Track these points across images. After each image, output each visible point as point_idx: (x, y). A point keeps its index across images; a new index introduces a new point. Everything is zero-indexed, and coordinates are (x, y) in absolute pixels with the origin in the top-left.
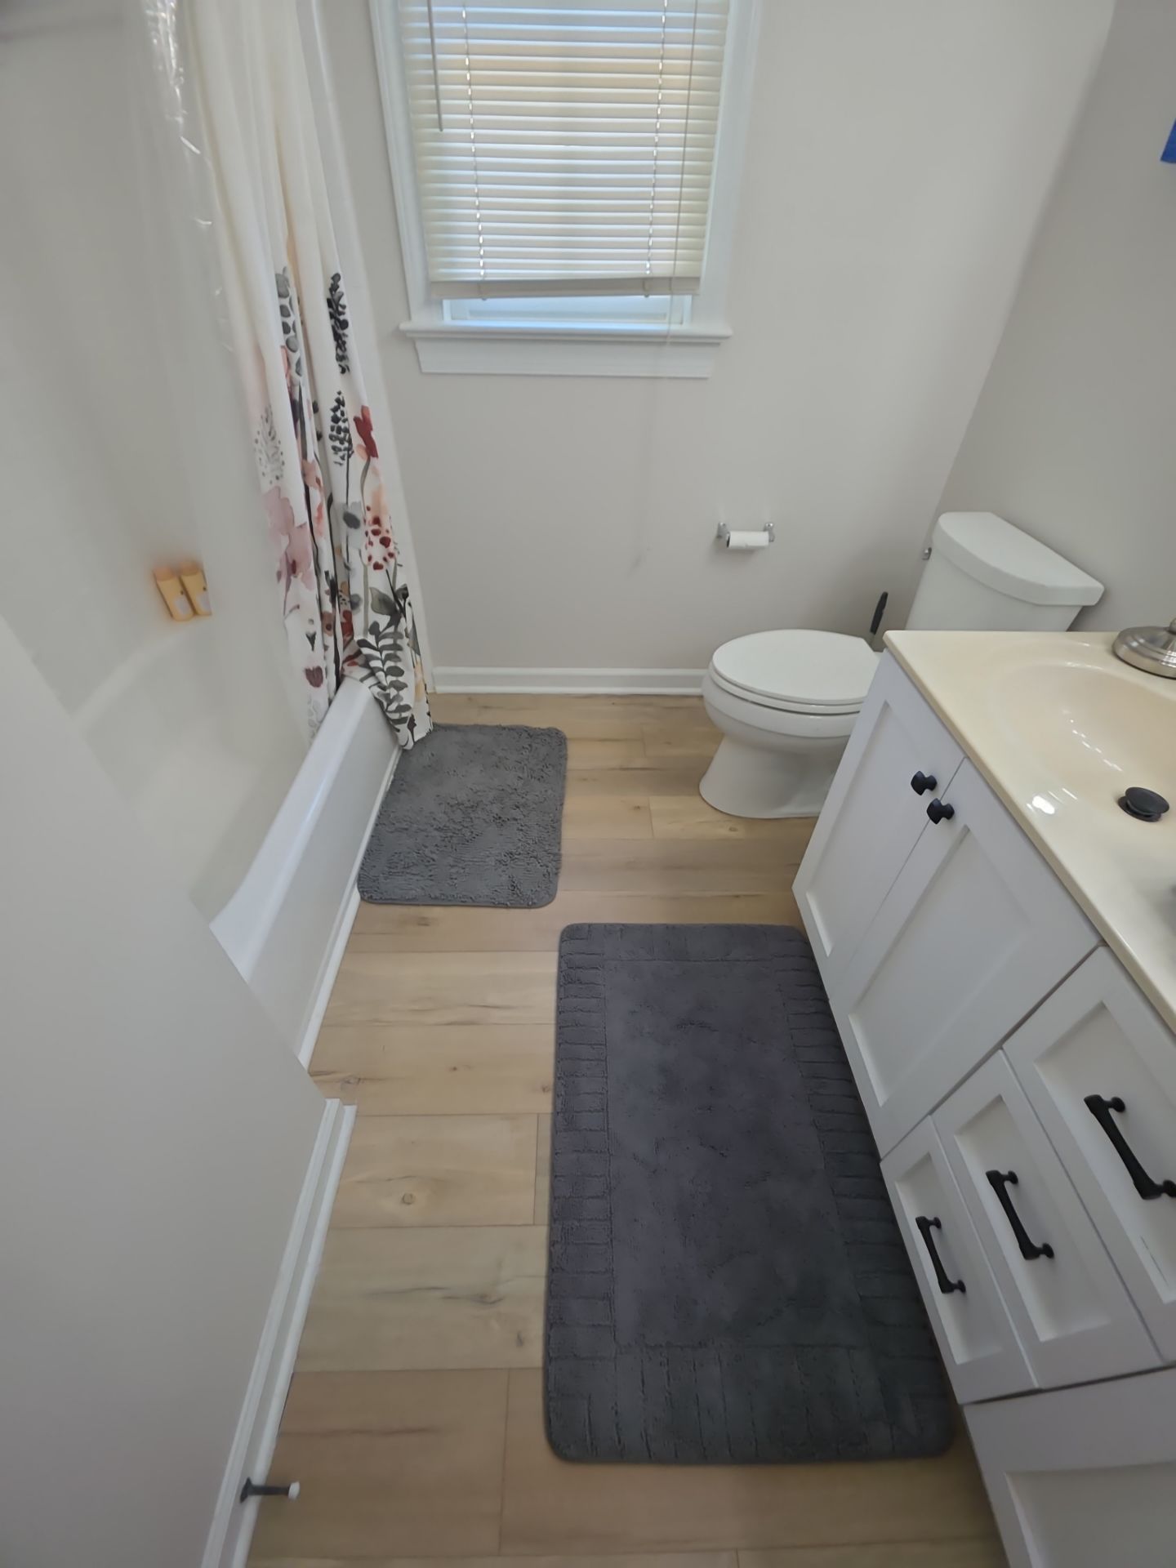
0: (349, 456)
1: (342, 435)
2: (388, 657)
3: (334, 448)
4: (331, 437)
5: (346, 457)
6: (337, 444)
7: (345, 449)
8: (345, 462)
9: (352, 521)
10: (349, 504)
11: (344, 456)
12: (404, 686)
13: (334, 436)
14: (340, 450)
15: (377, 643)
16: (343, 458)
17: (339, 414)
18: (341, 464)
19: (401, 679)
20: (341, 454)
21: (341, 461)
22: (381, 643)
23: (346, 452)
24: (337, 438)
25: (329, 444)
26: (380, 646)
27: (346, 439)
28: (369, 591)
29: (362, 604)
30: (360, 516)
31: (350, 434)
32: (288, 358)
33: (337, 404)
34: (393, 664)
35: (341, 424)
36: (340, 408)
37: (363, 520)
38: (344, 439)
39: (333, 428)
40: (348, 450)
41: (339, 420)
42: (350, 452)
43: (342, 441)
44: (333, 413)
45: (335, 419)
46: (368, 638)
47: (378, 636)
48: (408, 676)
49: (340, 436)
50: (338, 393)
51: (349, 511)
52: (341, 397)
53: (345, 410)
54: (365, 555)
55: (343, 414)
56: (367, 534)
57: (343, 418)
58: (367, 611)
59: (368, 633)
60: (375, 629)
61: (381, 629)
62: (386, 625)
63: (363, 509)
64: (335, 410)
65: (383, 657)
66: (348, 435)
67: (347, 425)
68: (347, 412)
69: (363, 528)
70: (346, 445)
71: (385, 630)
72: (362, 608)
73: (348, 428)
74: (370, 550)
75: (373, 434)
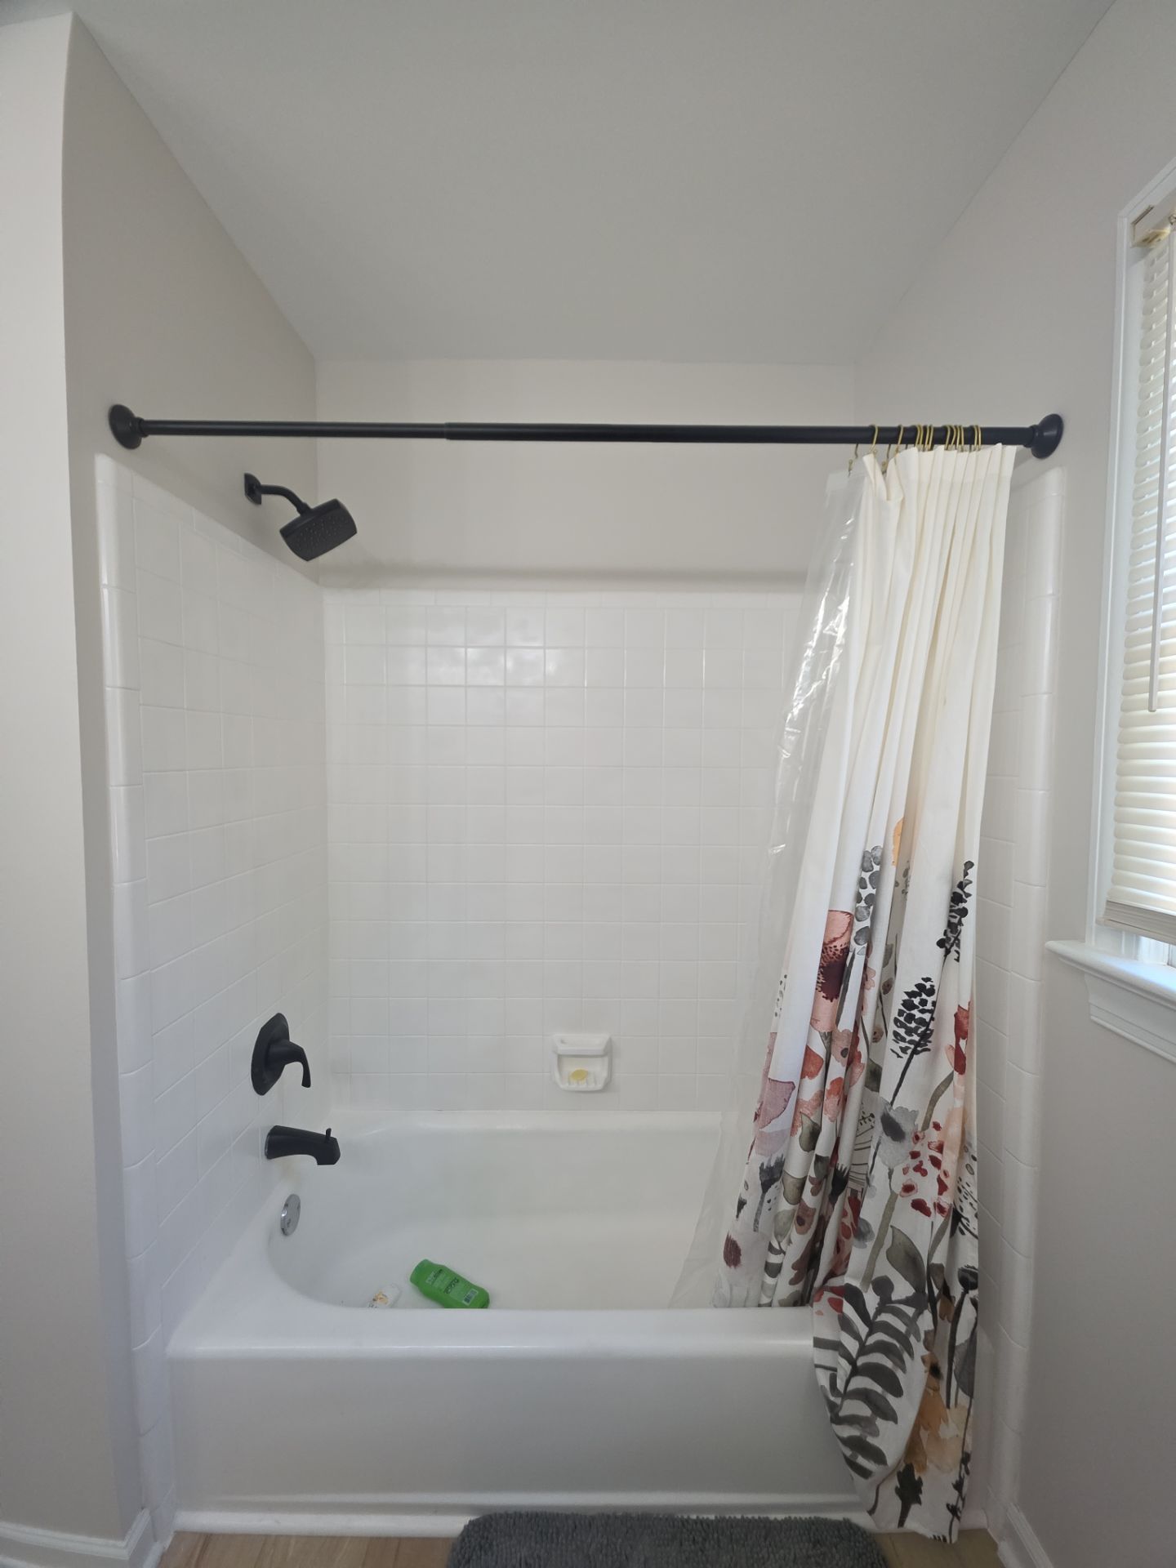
0: (915, 1052)
1: (913, 1025)
2: (881, 1347)
3: (896, 1034)
4: (896, 1021)
5: (909, 1052)
6: (902, 1031)
7: (911, 1042)
8: (906, 1057)
9: (893, 1130)
10: (895, 1107)
11: (908, 1048)
12: (890, 1415)
13: (900, 1022)
14: (903, 1040)
15: (878, 1312)
16: (904, 1050)
17: (916, 1001)
18: (899, 1056)
19: (890, 1398)
20: (903, 1045)
21: (901, 1054)
22: (885, 1317)
23: (912, 1046)
24: (902, 1025)
25: (892, 1027)
26: (880, 1319)
27: (919, 1032)
28: (890, 1230)
29: (871, 1239)
30: (907, 1127)
31: (927, 1029)
32: (851, 924)
33: (916, 990)
34: (889, 1364)
35: (915, 1012)
36: (921, 995)
37: (913, 1135)
38: (915, 1030)
39: (901, 1013)
40: (917, 1044)
41: (914, 1007)
42: (919, 1049)
43: (909, 1032)
44: (906, 997)
45: (908, 1005)
46: (866, 1292)
47: (885, 1305)
48: (906, 1408)
49: (908, 1025)
50: (923, 979)
51: (892, 1114)
52: (928, 985)
53: (930, 1000)
54: (899, 1181)
55: (923, 1002)
56: (915, 1155)
57: (921, 1008)
58: (878, 1255)
59: (871, 1286)
60: (883, 1287)
61: (894, 1297)
62: (904, 1297)
63: (920, 1122)
64: (911, 994)
65: (871, 1341)
66: (923, 1029)
67: (927, 1016)
68: (934, 1004)
69: (908, 1145)
70: (916, 1038)
71: (900, 1302)
72: (870, 1244)
73: (928, 1020)
74: (915, 1178)
75: (963, 1043)
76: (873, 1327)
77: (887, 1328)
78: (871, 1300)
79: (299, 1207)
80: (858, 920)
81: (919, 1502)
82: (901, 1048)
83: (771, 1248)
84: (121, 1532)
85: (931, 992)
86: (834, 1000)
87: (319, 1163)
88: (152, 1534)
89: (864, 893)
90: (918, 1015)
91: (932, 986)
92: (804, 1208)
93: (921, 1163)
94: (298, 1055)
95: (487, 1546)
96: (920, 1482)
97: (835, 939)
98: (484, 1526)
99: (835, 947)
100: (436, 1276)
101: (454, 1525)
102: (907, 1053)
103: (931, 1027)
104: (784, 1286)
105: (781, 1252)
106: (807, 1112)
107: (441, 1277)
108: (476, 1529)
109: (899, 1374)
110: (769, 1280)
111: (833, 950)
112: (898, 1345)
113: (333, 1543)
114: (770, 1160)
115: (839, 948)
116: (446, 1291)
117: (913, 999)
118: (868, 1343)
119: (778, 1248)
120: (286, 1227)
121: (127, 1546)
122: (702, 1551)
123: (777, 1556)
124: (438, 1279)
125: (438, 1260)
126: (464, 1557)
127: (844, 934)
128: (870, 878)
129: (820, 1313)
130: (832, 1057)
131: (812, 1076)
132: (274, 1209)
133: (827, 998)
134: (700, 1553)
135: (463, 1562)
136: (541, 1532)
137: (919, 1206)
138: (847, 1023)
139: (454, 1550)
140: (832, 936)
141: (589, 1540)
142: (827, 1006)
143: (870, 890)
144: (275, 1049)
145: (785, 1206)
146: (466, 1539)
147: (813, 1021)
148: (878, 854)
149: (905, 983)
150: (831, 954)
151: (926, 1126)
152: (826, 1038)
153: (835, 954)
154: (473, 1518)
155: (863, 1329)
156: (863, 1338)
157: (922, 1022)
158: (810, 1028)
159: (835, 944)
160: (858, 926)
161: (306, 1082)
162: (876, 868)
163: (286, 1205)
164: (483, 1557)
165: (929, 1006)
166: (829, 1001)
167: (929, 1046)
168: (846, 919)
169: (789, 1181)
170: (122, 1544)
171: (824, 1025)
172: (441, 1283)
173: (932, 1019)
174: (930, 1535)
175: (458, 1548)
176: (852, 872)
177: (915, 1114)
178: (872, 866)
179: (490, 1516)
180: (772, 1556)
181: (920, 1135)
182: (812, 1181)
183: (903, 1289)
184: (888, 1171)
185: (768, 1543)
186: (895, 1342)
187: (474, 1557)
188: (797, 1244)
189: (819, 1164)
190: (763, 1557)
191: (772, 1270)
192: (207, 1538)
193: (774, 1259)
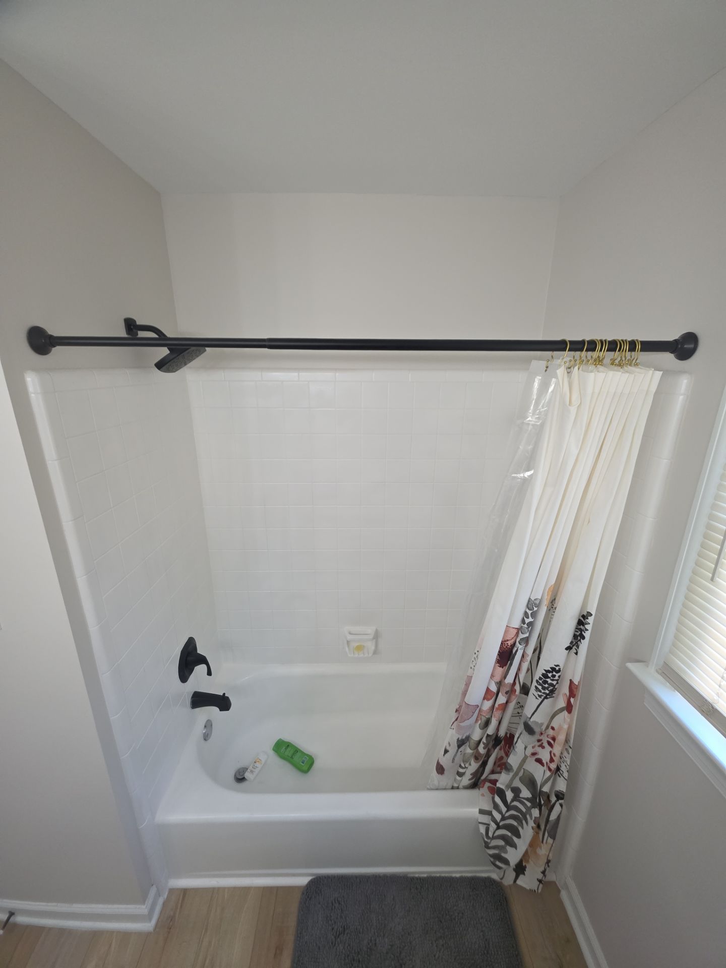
0: (546, 698)
1: (546, 686)
2: (513, 817)
3: (536, 687)
4: (537, 681)
5: (543, 697)
6: (540, 687)
7: (544, 693)
8: (540, 700)
9: (529, 730)
10: (532, 720)
11: (542, 696)
12: (514, 846)
13: (539, 682)
14: (540, 691)
15: (512, 801)
16: (540, 696)
17: (550, 675)
18: (536, 698)
19: (515, 839)
20: (540, 694)
21: (538, 698)
22: (515, 803)
23: (545, 695)
24: (540, 684)
25: (534, 683)
26: (513, 804)
27: (549, 689)
28: (522, 770)
29: (512, 772)
30: (537, 730)
31: (554, 688)
32: (517, 635)
33: (550, 670)
34: (516, 825)
35: (548, 680)
36: (553, 673)
37: (540, 733)
38: (547, 688)
39: (540, 678)
40: (547, 695)
41: (548, 677)
42: (548, 697)
43: (544, 688)
44: (544, 672)
45: (545, 676)
46: (507, 791)
47: (516, 797)
48: (522, 843)
49: (544, 685)
50: (555, 665)
51: (530, 723)
52: (557, 668)
53: (557, 675)
54: (530, 751)
55: (553, 676)
56: (539, 741)
57: (552, 678)
58: (515, 778)
59: (510, 789)
60: (516, 791)
61: (521, 795)
62: (526, 797)
63: (544, 727)
64: (547, 671)
65: (507, 814)
66: (552, 688)
67: (555, 683)
68: (559, 677)
69: (537, 737)
70: (547, 692)
71: (524, 798)
72: (511, 774)
73: (555, 684)
74: (539, 750)
75: (572, 700)
76: (509, 807)
77: (516, 809)
78: (509, 795)
79: (212, 725)
80: (522, 633)
81: (524, 874)
82: (538, 695)
83: (460, 766)
84: (143, 902)
85: (559, 671)
86: (504, 667)
87: (220, 711)
88: (158, 894)
89: (527, 621)
90: (549, 681)
91: (560, 669)
92: (479, 754)
93: (542, 743)
94: (203, 660)
95: (319, 890)
96: (525, 868)
97: (508, 640)
98: (318, 881)
99: (507, 644)
100: (287, 746)
102: (541, 698)
103: (556, 687)
104: (466, 780)
105: (465, 768)
106: (484, 715)
107: (289, 749)
108: (314, 882)
109: (520, 829)
110: (459, 779)
111: (506, 645)
112: (521, 816)
113: (246, 890)
114: (463, 737)
115: (509, 644)
116: (292, 756)
117: (548, 674)
118: (506, 816)
119: (464, 766)
120: (206, 737)
121: (146, 907)
122: (420, 893)
123: (455, 895)
124: (287, 750)
125: (287, 738)
126: (308, 897)
127: (513, 638)
128: (531, 614)
129: (483, 795)
130: (500, 693)
131: (488, 700)
132: (199, 729)
133: (500, 667)
134: (419, 894)
135: (308, 899)
136: (344, 885)
137: (539, 761)
138: (510, 679)
139: (303, 893)
140: (506, 639)
141: (367, 888)
142: (500, 671)
143: (531, 619)
144: (190, 659)
145: (469, 751)
146: (309, 887)
147: (492, 676)
148: (537, 602)
149: (545, 664)
150: (505, 647)
151: (547, 728)
152: (498, 684)
153: (507, 647)
154: (312, 878)
155: (504, 809)
156: (504, 813)
157: (551, 685)
158: (490, 681)
159: (507, 642)
160: (521, 636)
161: (209, 673)
162: (535, 609)
163: (205, 726)
164: (317, 897)
165: (557, 678)
166: (501, 668)
167: (554, 695)
168: (515, 631)
169: (472, 741)
170: (144, 907)
171: (498, 678)
172: (289, 752)
173: (557, 683)
174: (528, 888)
175: (305, 893)
176: (522, 608)
177: (542, 724)
178: (533, 608)
179: (320, 878)
180: (453, 895)
181: (543, 733)
182: (484, 743)
183: (526, 793)
184: (524, 747)
185: (451, 889)
186: (519, 814)
187: (313, 897)
188: (474, 766)
189: (489, 738)
190: (449, 896)
191: (460, 775)
192: (185, 892)
193: (461, 770)
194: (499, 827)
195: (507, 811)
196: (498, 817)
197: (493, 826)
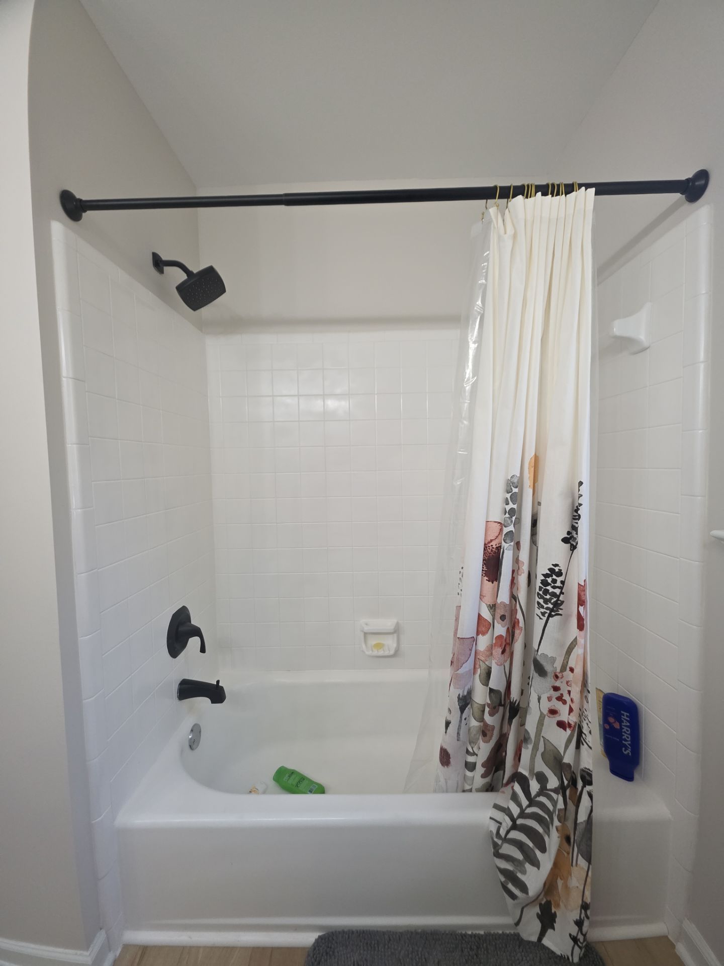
0: (550, 616)
1: (548, 597)
2: (535, 816)
3: (539, 603)
4: (538, 595)
5: (546, 615)
6: (541, 601)
7: (547, 608)
8: (545, 619)
9: (541, 671)
10: (539, 653)
11: (545, 613)
13: (541, 595)
14: (542, 607)
16: (543, 614)
17: (549, 580)
18: (540, 618)
20: (543, 610)
21: (542, 617)
23: (548, 612)
24: (541, 597)
25: (536, 599)
27: (552, 601)
28: (542, 739)
29: (531, 744)
30: (548, 668)
31: (558, 600)
32: (501, 530)
33: (549, 572)
34: (540, 830)
35: (549, 588)
36: (552, 576)
37: (553, 674)
38: (549, 600)
39: (540, 588)
40: (552, 610)
41: (548, 584)
42: (553, 613)
43: (546, 601)
44: (543, 578)
45: (545, 583)
46: (532, 780)
47: (543, 791)
48: (546, 861)
49: (545, 597)
50: (553, 565)
51: (538, 658)
52: (557, 569)
53: (559, 579)
54: (546, 706)
55: (554, 581)
56: (556, 689)
57: (553, 585)
58: (536, 756)
59: (535, 777)
60: (542, 779)
61: (549, 787)
62: (553, 787)
63: (558, 665)
64: (546, 576)
65: (528, 811)
66: (555, 599)
67: (557, 591)
68: (563, 582)
69: (550, 681)
70: (551, 606)
71: (551, 790)
73: (558, 594)
74: (558, 705)
75: (581, 609)
76: (532, 802)
77: (542, 806)
78: (534, 786)
79: (200, 732)
80: (505, 527)
81: (554, 929)
82: (541, 612)
83: (468, 752)
84: (86, 944)
85: (559, 574)
86: (495, 582)
87: (213, 702)
88: (108, 946)
89: (508, 508)
90: (551, 590)
91: (560, 570)
92: (486, 725)
93: (562, 695)
94: (197, 632)
95: (331, 953)
96: (555, 915)
97: (491, 541)
98: (329, 939)
99: (492, 546)
100: (290, 776)
101: (309, 939)
102: (545, 616)
103: (561, 598)
104: (478, 778)
105: (474, 754)
106: (483, 659)
107: (293, 776)
108: (323, 941)
109: (546, 838)
110: (469, 774)
111: (491, 547)
112: (548, 819)
113: (228, 951)
114: (463, 691)
115: (494, 546)
116: (297, 786)
117: (547, 579)
118: (526, 812)
119: (472, 752)
120: (193, 744)
121: (90, 954)
124: (291, 778)
125: (290, 766)
126: (316, 961)
127: (497, 537)
128: (510, 497)
130: (495, 621)
131: (484, 634)
132: (184, 732)
133: (489, 581)
135: (316, 963)
137: (561, 725)
138: (504, 597)
139: (309, 955)
140: (489, 539)
142: (489, 585)
143: (511, 505)
144: (182, 628)
145: (474, 723)
146: (317, 949)
147: (481, 596)
148: (515, 480)
149: (542, 569)
150: (489, 551)
151: (563, 669)
152: (491, 608)
153: (492, 551)
154: (320, 934)
155: (525, 803)
156: (524, 809)
157: (554, 595)
158: (480, 602)
159: (491, 544)
160: (506, 530)
161: (203, 650)
162: (515, 490)
163: (192, 731)
164: (328, 960)
165: (558, 584)
166: (490, 583)
167: (560, 612)
168: (498, 527)
169: (475, 706)
170: (86, 953)
171: (488, 599)
172: (293, 781)
173: (562, 593)
174: (558, 953)
175: (312, 955)
176: (499, 494)
177: (553, 660)
178: (512, 489)
179: (332, 933)
181: (559, 675)
182: (489, 705)
183: (553, 782)
184: (537, 697)
186: (547, 817)
187: (323, 960)
188: (484, 750)
189: (492, 694)
191: (471, 767)
192: (145, 950)
193: (471, 759)
194: (514, 827)
195: (529, 806)
196: (516, 811)
197: (507, 822)
